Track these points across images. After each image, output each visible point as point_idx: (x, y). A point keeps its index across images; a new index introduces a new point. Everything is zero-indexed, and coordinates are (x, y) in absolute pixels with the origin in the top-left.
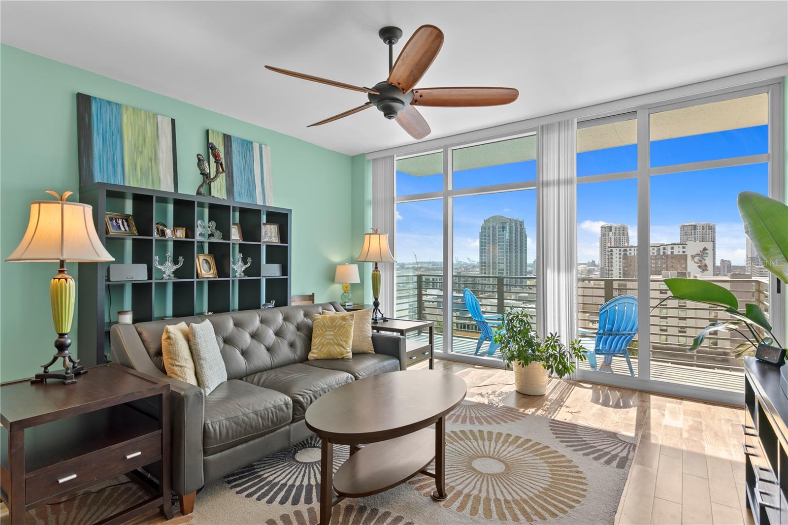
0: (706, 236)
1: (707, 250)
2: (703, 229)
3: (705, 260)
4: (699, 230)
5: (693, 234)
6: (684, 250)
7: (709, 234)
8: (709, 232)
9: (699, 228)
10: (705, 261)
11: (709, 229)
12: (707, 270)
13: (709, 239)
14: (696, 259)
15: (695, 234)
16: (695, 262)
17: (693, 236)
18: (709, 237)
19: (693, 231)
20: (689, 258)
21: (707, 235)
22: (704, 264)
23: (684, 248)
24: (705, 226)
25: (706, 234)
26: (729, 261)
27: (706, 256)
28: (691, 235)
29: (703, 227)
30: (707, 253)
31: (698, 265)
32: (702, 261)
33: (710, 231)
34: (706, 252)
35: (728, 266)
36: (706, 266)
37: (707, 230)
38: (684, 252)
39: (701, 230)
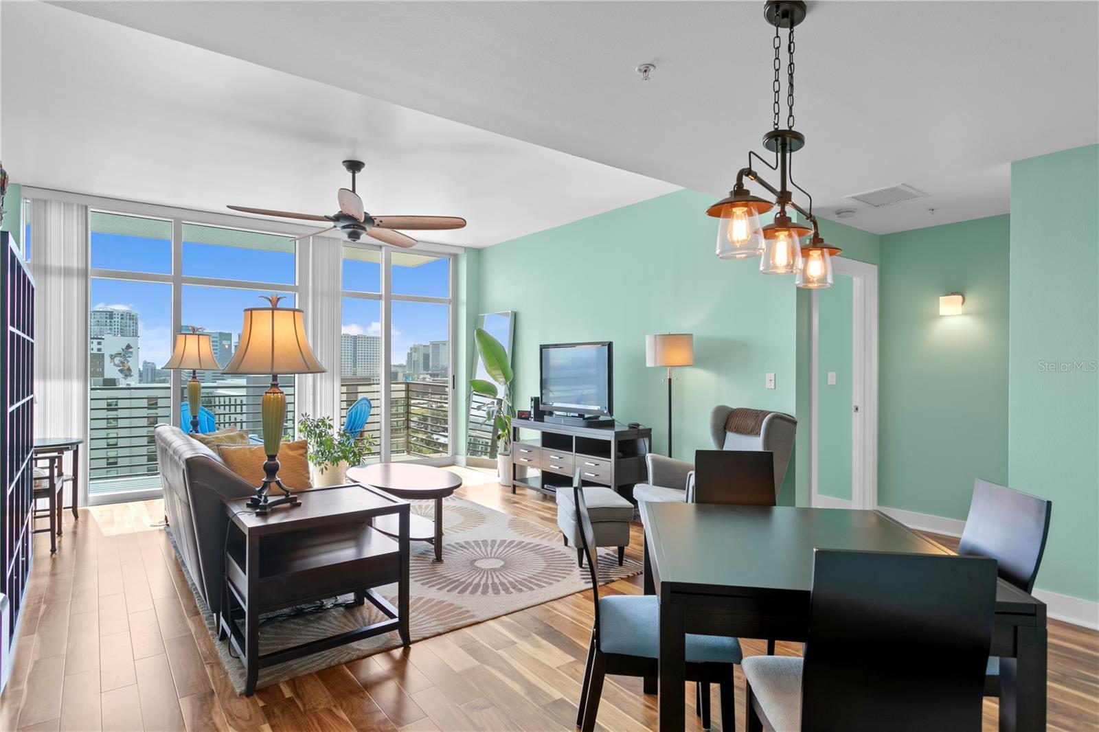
0: (125, 328)
1: (131, 348)
2: (122, 318)
3: (128, 362)
4: (116, 320)
5: (108, 324)
6: (99, 347)
7: (130, 326)
8: (130, 324)
9: (116, 316)
10: (129, 364)
11: (130, 319)
12: (131, 376)
13: (129, 333)
14: (117, 360)
15: (111, 325)
16: (115, 365)
17: (108, 327)
18: (130, 331)
19: (108, 321)
20: (107, 360)
21: (128, 328)
22: (126, 368)
23: (99, 343)
24: (125, 314)
25: (126, 326)
26: (153, 363)
27: (129, 357)
28: (106, 325)
29: (122, 315)
30: (131, 352)
31: (119, 368)
32: (124, 363)
33: (132, 322)
34: (130, 350)
35: (152, 370)
36: (129, 369)
37: (128, 321)
38: (99, 350)
39: (119, 320)
